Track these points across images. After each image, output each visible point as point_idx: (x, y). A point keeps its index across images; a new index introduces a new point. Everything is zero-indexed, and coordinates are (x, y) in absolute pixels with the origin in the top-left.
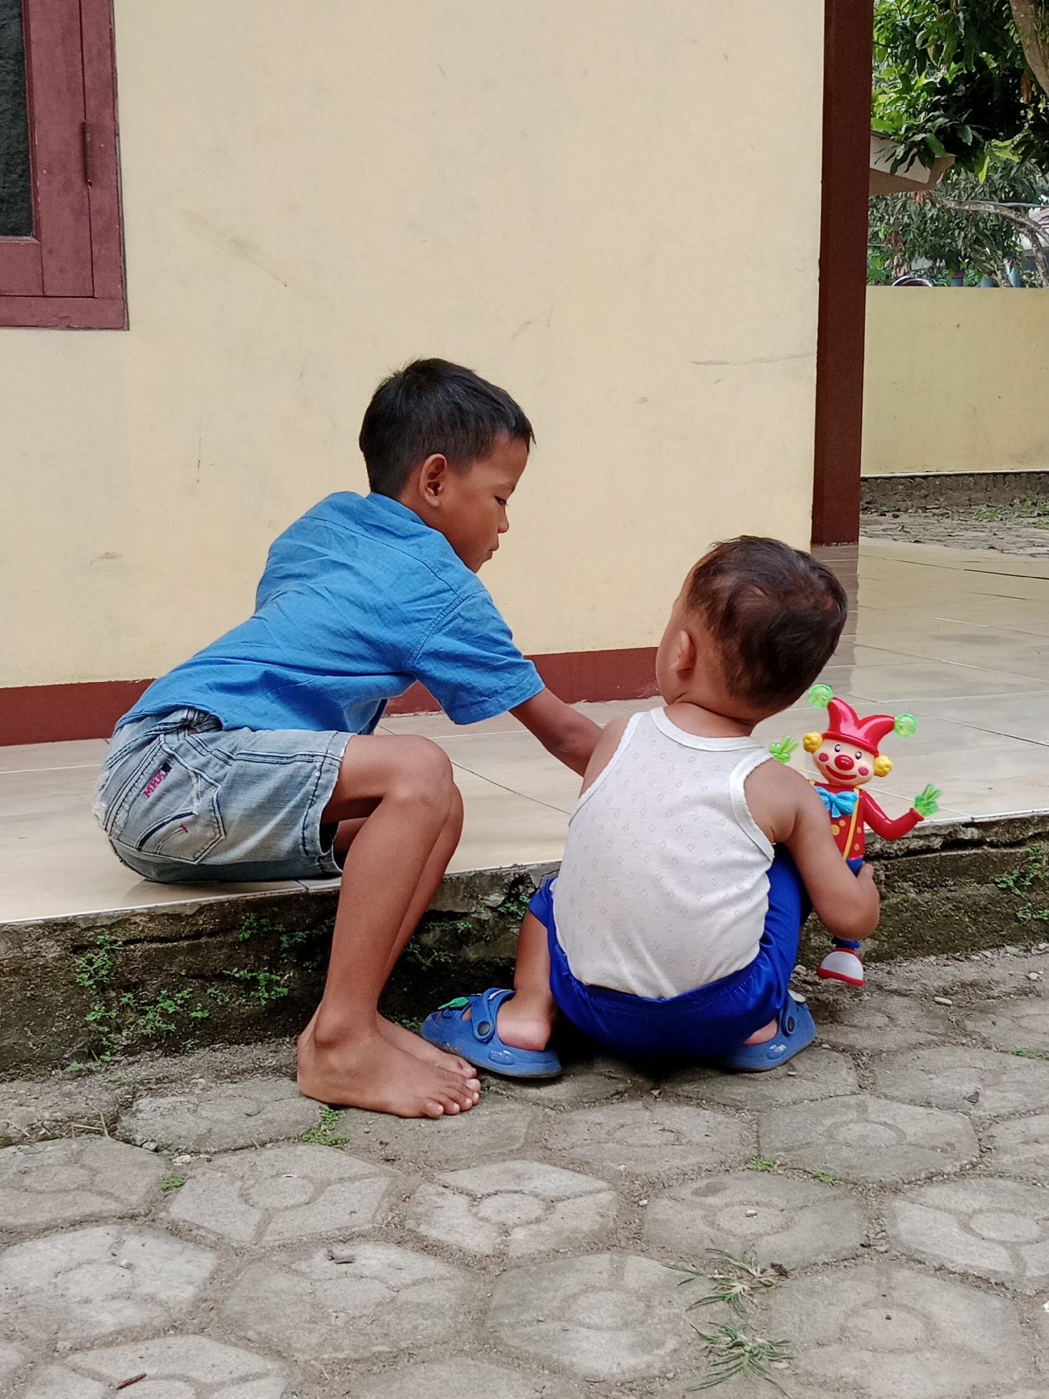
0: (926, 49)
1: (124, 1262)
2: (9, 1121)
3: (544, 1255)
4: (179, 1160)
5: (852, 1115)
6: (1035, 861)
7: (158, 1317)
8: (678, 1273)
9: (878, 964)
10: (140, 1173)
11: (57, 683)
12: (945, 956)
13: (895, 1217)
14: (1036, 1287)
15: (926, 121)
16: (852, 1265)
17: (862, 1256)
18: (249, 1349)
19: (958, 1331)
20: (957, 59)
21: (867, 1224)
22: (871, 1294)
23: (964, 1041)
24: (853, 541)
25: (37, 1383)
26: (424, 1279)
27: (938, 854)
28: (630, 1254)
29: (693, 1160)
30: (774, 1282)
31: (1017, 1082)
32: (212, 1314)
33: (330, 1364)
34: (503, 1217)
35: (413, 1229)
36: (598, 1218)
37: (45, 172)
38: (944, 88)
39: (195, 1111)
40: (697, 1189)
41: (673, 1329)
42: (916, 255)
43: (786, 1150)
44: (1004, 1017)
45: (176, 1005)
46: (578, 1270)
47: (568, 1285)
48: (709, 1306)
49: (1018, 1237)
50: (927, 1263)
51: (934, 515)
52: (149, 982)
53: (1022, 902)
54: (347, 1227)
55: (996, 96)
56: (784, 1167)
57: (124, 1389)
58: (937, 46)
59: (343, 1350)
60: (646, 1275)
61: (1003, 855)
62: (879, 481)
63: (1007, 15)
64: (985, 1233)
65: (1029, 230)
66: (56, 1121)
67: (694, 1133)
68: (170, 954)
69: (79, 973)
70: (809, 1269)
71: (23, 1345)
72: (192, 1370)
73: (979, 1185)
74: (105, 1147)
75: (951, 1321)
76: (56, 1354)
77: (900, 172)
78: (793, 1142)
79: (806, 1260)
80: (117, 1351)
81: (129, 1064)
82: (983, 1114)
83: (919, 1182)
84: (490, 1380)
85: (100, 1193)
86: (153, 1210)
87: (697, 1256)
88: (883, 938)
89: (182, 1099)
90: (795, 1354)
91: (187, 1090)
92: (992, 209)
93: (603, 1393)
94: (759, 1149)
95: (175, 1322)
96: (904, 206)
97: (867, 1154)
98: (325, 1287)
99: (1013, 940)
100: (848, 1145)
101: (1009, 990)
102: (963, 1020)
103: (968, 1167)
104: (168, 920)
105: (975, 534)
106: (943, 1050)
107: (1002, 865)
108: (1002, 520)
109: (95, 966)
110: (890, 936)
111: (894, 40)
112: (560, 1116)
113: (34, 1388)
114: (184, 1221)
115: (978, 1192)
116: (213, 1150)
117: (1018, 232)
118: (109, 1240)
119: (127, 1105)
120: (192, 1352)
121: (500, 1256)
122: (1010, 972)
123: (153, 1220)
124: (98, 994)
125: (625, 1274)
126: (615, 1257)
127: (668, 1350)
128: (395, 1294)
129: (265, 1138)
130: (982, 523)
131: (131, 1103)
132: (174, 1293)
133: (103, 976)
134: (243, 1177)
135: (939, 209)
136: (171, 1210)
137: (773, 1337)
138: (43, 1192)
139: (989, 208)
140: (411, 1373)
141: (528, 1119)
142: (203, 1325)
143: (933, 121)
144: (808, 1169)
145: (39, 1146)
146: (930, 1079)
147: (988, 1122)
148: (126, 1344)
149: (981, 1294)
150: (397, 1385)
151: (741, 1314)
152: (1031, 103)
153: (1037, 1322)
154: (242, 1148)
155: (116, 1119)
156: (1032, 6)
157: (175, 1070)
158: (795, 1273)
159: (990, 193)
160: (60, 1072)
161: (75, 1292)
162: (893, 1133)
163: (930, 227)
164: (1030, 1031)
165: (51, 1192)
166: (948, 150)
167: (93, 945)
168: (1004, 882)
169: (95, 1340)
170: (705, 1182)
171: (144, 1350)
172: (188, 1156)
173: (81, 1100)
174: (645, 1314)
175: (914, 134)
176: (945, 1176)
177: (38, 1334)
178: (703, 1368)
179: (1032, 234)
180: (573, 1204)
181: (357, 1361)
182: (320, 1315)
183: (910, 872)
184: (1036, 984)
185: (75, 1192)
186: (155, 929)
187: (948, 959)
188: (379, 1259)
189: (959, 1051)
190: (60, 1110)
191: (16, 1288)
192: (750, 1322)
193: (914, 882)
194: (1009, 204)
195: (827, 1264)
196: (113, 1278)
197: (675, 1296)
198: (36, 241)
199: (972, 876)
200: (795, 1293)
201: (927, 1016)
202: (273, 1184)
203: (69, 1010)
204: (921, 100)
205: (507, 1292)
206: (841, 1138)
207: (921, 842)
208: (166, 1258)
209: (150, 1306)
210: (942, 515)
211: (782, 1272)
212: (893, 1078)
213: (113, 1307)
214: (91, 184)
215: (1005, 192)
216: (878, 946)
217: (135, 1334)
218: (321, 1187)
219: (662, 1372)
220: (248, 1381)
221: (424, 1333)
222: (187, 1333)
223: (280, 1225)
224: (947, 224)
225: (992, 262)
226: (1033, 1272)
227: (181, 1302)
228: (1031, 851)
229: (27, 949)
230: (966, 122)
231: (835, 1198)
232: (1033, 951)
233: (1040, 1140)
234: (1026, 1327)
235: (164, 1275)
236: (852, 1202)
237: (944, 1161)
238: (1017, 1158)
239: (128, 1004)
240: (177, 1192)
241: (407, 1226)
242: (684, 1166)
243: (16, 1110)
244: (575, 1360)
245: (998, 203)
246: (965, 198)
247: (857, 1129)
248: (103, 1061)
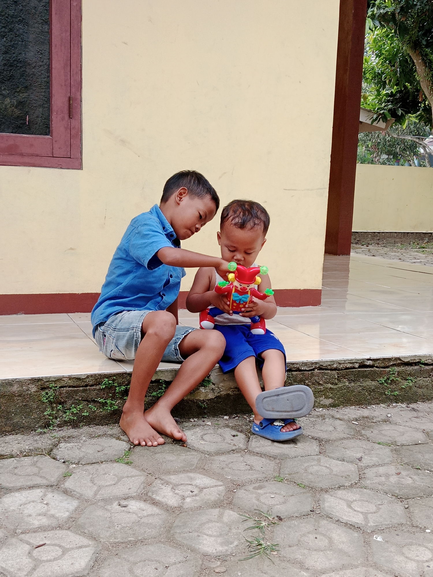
0: (386, 81)
1: (45, 502)
2: (13, 449)
3: (196, 508)
4: (71, 466)
5: (315, 463)
6: (393, 374)
7: (54, 523)
8: (243, 517)
9: (333, 408)
10: (56, 470)
11: (51, 293)
12: (358, 406)
13: (324, 501)
14: (371, 529)
15: (385, 106)
16: (306, 518)
17: (310, 515)
18: (84, 536)
19: (341, 544)
20: (397, 85)
21: (314, 503)
22: (311, 529)
23: (360, 438)
24: (348, 255)
25: (7, 544)
26: (151, 514)
27: (357, 369)
28: (227, 509)
29: (255, 476)
30: (277, 522)
31: (377, 454)
32: (73, 523)
33: (112, 544)
34: (183, 494)
35: (151, 496)
36: (218, 496)
37: (55, 113)
38: (392, 95)
39: (80, 449)
40: (254, 487)
41: (238, 538)
42: (382, 153)
43: (289, 474)
44: (376, 430)
45: (77, 410)
46: (207, 514)
47: (203, 520)
48: (252, 530)
49: (368, 511)
50: (333, 519)
51: (381, 246)
52: (68, 402)
53: (387, 388)
54: (127, 494)
55: (411, 98)
56: (287, 481)
57: (37, 549)
58: (389, 80)
59: (118, 539)
60: (231, 517)
61: (381, 371)
62: (362, 233)
63: (415, 70)
64: (356, 509)
65: (423, 146)
66: (30, 450)
67: (257, 466)
68: (76, 392)
69: (43, 397)
70: (290, 518)
71: (5, 530)
72: (63, 543)
73: (357, 491)
74: (46, 460)
75: (339, 540)
76: (16, 534)
77: (374, 124)
78: (292, 472)
79: (289, 515)
80: (37, 534)
81: (59, 431)
82: (363, 465)
83: (335, 489)
84: (168, 553)
85: (41, 477)
86: (59, 484)
87: (251, 511)
88: (336, 399)
89: (76, 444)
90: (280, 549)
91: (78, 441)
92: (410, 138)
93: (209, 560)
94: (280, 473)
95: (60, 525)
96: (378, 136)
97: (318, 477)
98: (115, 515)
99: (383, 402)
100: (312, 474)
101: (380, 420)
102: (361, 430)
103: (354, 484)
104: (76, 380)
105: (395, 254)
106: (352, 441)
107: (381, 374)
108: (405, 249)
109: (49, 395)
110: (339, 398)
111: (375, 77)
112: (210, 458)
113: (5, 546)
114: (69, 488)
115: (356, 494)
116: (84, 463)
117: (419, 147)
118: (41, 494)
119: (56, 445)
120: (64, 536)
121: (180, 507)
122: (381, 414)
123: (59, 488)
124: (49, 405)
125: (224, 517)
126: (221, 510)
127: (234, 545)
128: (140, 519)
129: (103, 460)
130: (398, 250)
131: (58, 445)
132: (62, 514)
133: (51, 399)
134: (93, 474)
135: (391, 138)
136: (65, 484)
137: (274, 543)
138: (21, 475)
139: (409, 138)
140: (141, 548)
141: (198, 458)
142: (70, 527)
143: (387, 106)
144: (296, 482)
145: (23, 458)
146: (346, 451)
147: (364, 468)
148: (41, 532)
149: (351, 531)
150: (135, 552)
151: (263, 533)
152: (423, 101)
153: (370, 542)
154: (94, 463)
155: (51, 450)
156: (424, 67)
157: (75, 434)
158: (285, 519)
159: (410, 132)
160: (34, 432)
161: (26, 512)
162: (329, 470)
163: (388, 144)
164: (385, 435)
165: (24, 475)
166: (392, 117)
167: (48, 388)
168: (381, 381)
169: (31, 530)
170: (258, 484)
171: (47, 534)
172: (75, 465)
173: (40, 443)
174: (228, 532)
175: (381, 110)
176: (345, 487)
177: (11, 527)
178: (246, 553)
179: (424, 147)
180: (210, 490)
181: (122, 543)
182: (112, 525)
183: (347, 375)
184: (390, 418)
185: (32, 476)
186: (71, 383)
187: (359, 407)
188: (136, 506)
189: (358, 441)
190: (32, 446)
191: (6, 509)
192: (266, 536)
193: (348, 379)
194: (416, 137)
195: (297, 517)
196: (40, 508)
197: (240, 526)
198: (51, 138)
199: (369, 378)
200: (284, 527)
201: (348, 428)
202: (103, 477)
203: (38, 410)
204: (383, 99)
205: (180, 521)
206: (309, 471)
207: (351, 365)
208: (61, 502)
209: (52, 519)
210: (384, 246)
211: (280, 519)
212: (332, 450)
213: (39, 518)
214: (71, 118)
215: (415, 132)
216: (334, 402)
217: (45, 529)
218: (120, 479)
219: (231, 553)
220: (82, 548)
221: (148, 534)
222: (64, 529)
223: (103, 492)
224: (394, 143)
225: (409, 157)
226: (371, 524)
227: (63, 518)
228: (391, 370)
229: (24, 388)
230: (399, 107)
231: (304, 493)
232: (390, 406)
233: (382, 476)
234: (366, 544)
235: (59, 508)
236: (310, 494)
237: (345, 481)
238: (373, 482)
239: (60, 409)
240: (69, 478)
241: (149, 495)
242: (252, 478)
243: (16, 445)
244: (200, 547)
245: (412, 136)
246: (400, 134)
247: (316, 468)
248: (50, 429)
